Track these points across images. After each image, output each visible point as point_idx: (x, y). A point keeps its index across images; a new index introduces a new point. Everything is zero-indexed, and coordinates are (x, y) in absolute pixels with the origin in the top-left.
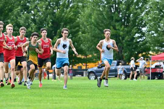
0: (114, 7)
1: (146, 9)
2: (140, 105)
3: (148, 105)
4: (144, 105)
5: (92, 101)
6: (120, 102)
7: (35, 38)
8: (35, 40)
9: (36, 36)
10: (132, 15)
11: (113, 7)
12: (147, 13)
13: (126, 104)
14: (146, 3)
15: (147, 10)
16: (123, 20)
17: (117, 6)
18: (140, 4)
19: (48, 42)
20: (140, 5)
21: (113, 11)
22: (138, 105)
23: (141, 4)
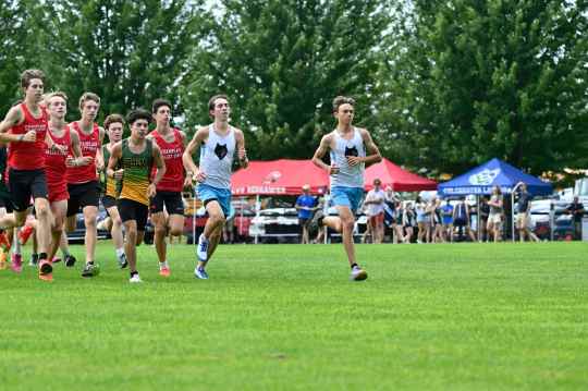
0: (105, 66)
1: (184, 69)
2: (163, 307)
3: (183, 306)
4: (173, 307)
5: (46, 297)
6: (115, 300)
7: (142, 127)
8: (142, 134)
9: (145, 121)
10: (148, 84)
11: (101, 64)
12: (185, 82)
13: (130, 304)
14: (183, 57)
15: (184, 74)
16: (127, 98)
17: (111, 62)
18: (170, 59)
19: (176, 143)
20: (168, 61)
21: (101, 76)
22: (158, 308)
23: (172, 57)
